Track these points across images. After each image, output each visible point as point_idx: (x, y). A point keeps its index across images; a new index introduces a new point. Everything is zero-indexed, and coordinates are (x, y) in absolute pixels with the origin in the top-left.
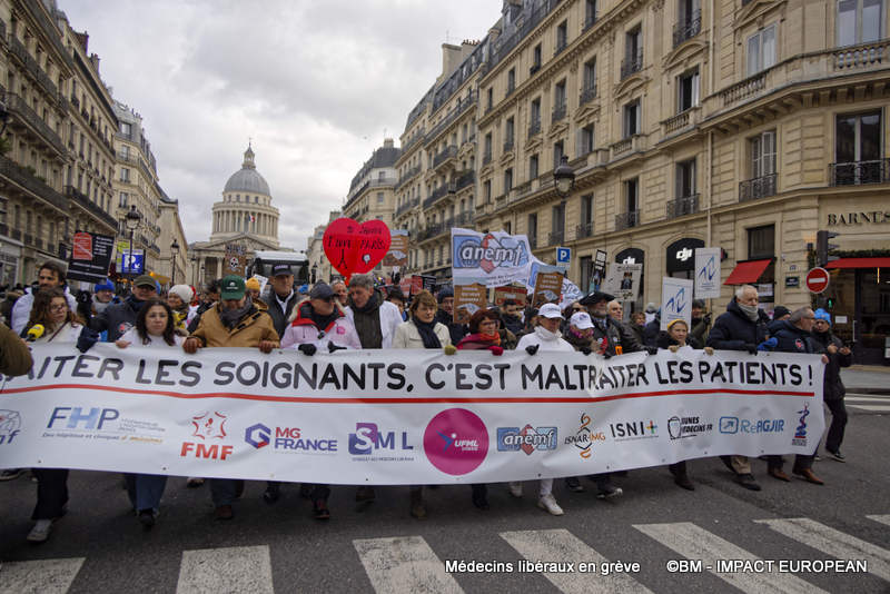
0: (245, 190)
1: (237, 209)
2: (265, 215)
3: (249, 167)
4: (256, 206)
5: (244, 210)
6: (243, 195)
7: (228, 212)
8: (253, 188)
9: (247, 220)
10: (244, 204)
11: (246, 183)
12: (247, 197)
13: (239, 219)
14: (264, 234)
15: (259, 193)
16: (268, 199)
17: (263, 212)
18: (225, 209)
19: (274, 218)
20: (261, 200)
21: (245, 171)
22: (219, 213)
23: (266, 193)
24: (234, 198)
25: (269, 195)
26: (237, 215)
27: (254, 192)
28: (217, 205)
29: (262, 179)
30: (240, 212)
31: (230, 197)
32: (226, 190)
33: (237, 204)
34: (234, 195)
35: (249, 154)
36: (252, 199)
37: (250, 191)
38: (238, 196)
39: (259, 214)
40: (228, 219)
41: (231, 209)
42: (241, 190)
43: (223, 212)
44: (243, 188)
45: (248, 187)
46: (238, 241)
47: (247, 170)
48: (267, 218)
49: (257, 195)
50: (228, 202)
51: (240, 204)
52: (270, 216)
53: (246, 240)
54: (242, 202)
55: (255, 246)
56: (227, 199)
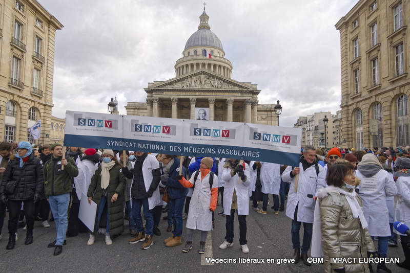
0: (202, 45)
1: (194, 62)
2: (220, 66)
3: (204, 27)
5: (201, 62)
6: (200, 50)
7: (187, 66)
8: (208, 43)
10: (201, 57)
11: (202, 38)
12: (204, 51)
15: (214, 47)
16: (222, 53)
17: (218, 63)
18: (184, 64)
20: (216, 53)
21: (202, 31)
22: (179, 67)
23: (220, 48)
24: (192, 52)
25: (222, 51)
26: (195, 67)
27: (209, 46)
28: (178, 62)
29: (215, 36)
30: (198, 65)
31: (189, 53)
32: (186, 49)
33: (195, 57)
34: (192, 51)
35: (204, 17)
37: (206, 45)
38: (196, 51)
39: (215, 66)
41: (189, 63)
42: (198, 46)
43: (183, 66)
44: (200, 44)
45: (204, 43)
46: (194, 78)
47: (202, 30)
48: (222, 69)
49: (212, 49)
50: (187, 57)
51: (198, 57)
52: (224, 67)
53: (202, 76)
54: (199, 55)
55: (212, 82)
56: (187, 55)
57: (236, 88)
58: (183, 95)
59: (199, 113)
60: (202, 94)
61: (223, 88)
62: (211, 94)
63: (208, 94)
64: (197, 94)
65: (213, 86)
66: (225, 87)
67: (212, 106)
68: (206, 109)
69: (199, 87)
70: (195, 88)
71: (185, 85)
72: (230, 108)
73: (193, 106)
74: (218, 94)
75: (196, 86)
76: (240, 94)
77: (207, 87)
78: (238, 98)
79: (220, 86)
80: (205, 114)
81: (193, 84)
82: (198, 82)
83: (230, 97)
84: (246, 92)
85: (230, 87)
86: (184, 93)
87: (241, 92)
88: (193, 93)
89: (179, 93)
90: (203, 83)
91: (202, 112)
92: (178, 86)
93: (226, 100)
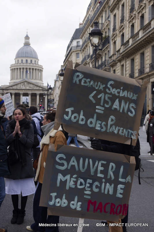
0: (26, 57)
1: (21, 67)
2: (36, 69)
3: (27, 44)
4: (31, 64)
5: (25, 67)
6: (24, 60)
7: (17, 69)
8: (29, 55)
9: (27, 72)
11: (26, 52)
12: (27, 61)
13: (23, 72)
14: (36, 79)
15: (32, 57)
16: (37, 61)
17: (35, 68)
18: (16, 67)
19: (40, 70)
20: (33, 62)
23: (36, 58)
24: (20, 62)
25: (37, 59)
26: (22, 70)
27: (30, 57)
28: (12, 66)
29: (34, 50)
30: (23, 68)
31: (18, 61)
32: (16, 58)
34: (20, 60)
35: (27, 37)
36: (29, 61)
37: (28, 57)
38: (22, 60)
39: (33, 69)
40: (17, 72)
41: (18, 67)
42: (23, 57)
43: (15, 69)
44: (24, 56)
45: (27, 55)
46: (22, 84)
47: (26, 46)
48: (37, 70)
49: (31, 59)
50: (17, 64)
51: (23, 64)
52: (38, 70)
53: (26, 83)
54: (24, 63)
55: (30, 86)
56: (17, 62)
57: (41, 89)
58: (17, 92)
59: (24, 99)
60: (26, 91)
61: (35, 89)
62: (29, 91)
63: (28, 91)
64: (23, 91)
65: (30, 87)
66: (35, 88)
67: (30, 96)
68: (27, 97)
69: (24, 88)
70: (23, 88)
71: (18, 87)
72: (38, 97)
73: (21, 96)
74: (33, 91)
75: (23, 87)
76: (42, 91)
77: (28, 88)
78: (41, 93)
79: (33, 87)
80: (27, 99)
81: (22, 86)
82: (24, 86)
83: (38, 92)
84: (45, 90)
85: (38, 88)
86: (17, 91)
87: (43, 90)
88: (22, 90)
89: (15, 90)
90: (26, 86)
91: (26, 98)
92: (15, 87)
93: (36, 94)
